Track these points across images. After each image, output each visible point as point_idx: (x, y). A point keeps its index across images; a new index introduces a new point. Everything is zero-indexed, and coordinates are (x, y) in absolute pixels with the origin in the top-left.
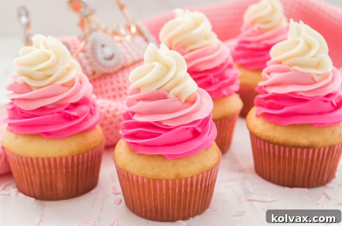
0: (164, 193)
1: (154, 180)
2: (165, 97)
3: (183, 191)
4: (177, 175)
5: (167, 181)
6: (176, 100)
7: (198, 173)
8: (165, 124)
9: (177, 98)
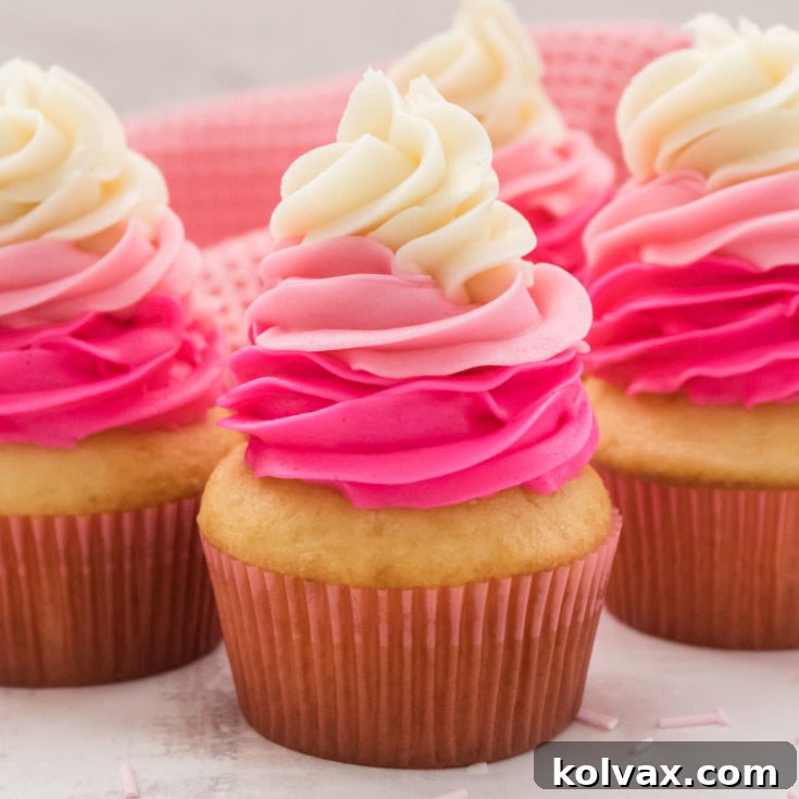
0: (336, 639)
1: (297, 582)
2: (382, 267)
3: (408, 642)
4: (382, 573)
5: (344, 592)
6: (421, 284)
7: (469, 576)
8: (357, 366)
9: (429, 277)
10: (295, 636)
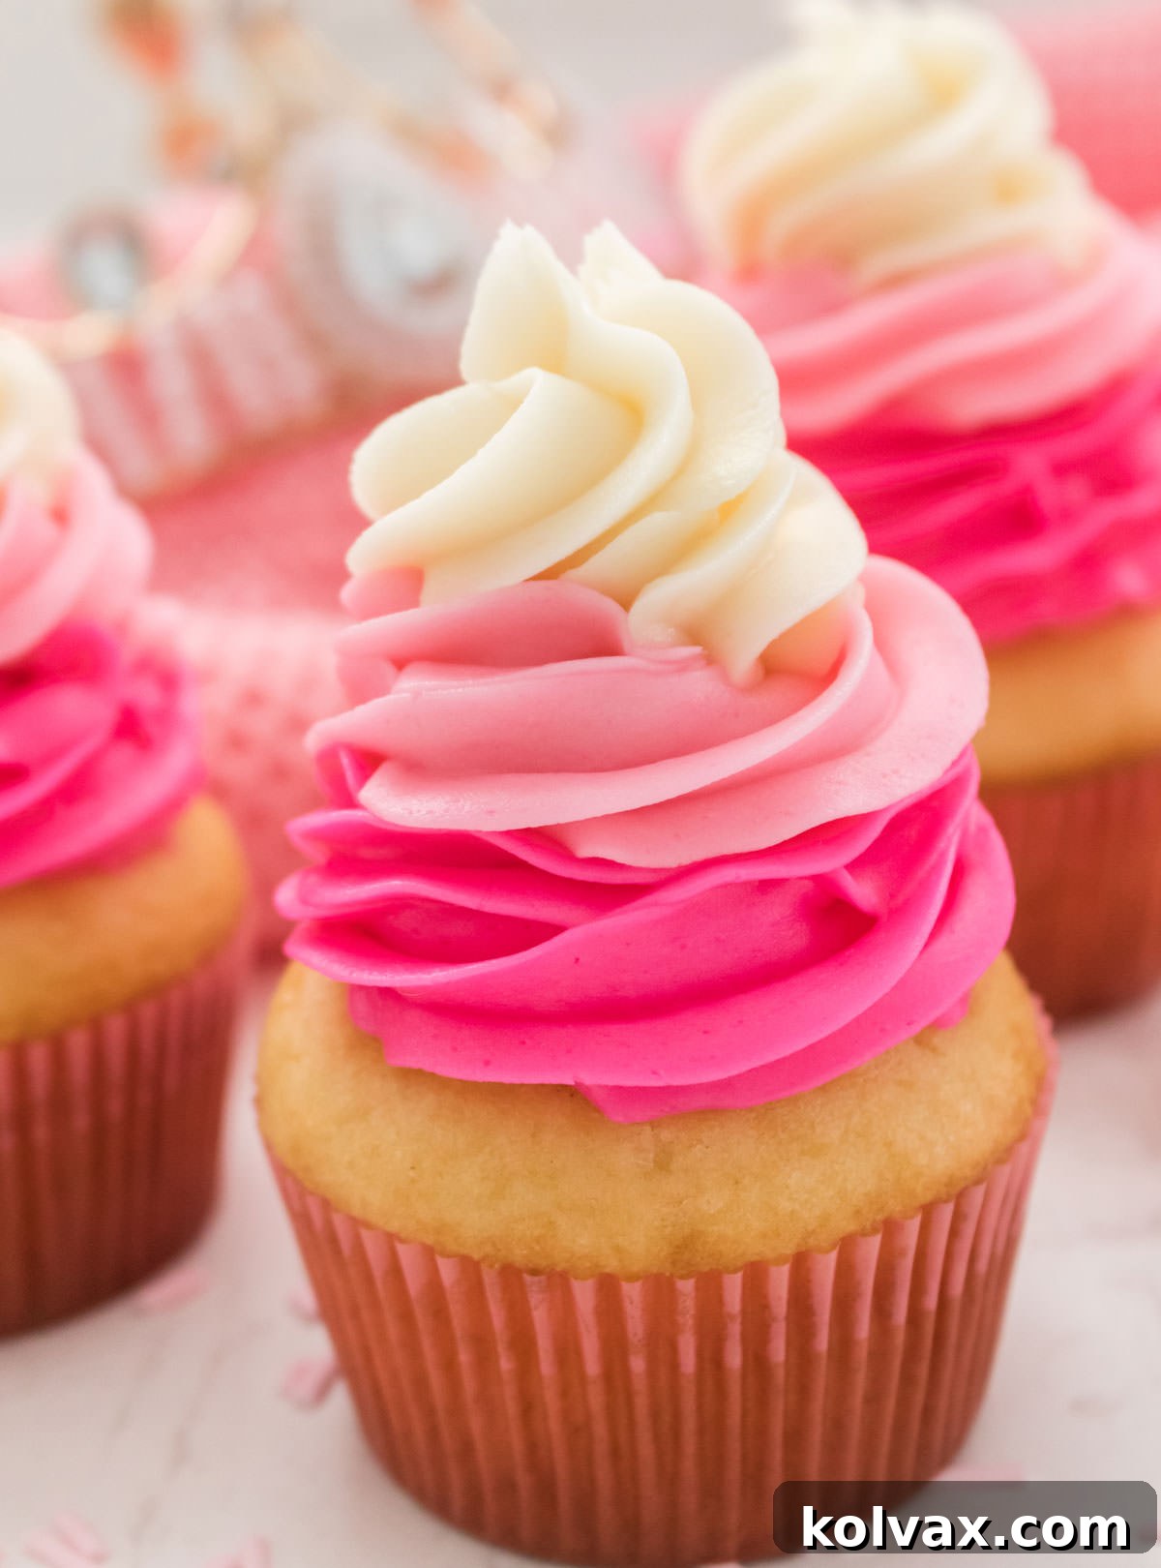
0: (592, 1367)
1: (512, 1276)
2: (602, 643)
3: (734, 1358)
5: (608, 1287)
6: (683, 666)
7: (846, 1225)
8: (586, 851)
9: (697, 650)
10: (506, 1364)
